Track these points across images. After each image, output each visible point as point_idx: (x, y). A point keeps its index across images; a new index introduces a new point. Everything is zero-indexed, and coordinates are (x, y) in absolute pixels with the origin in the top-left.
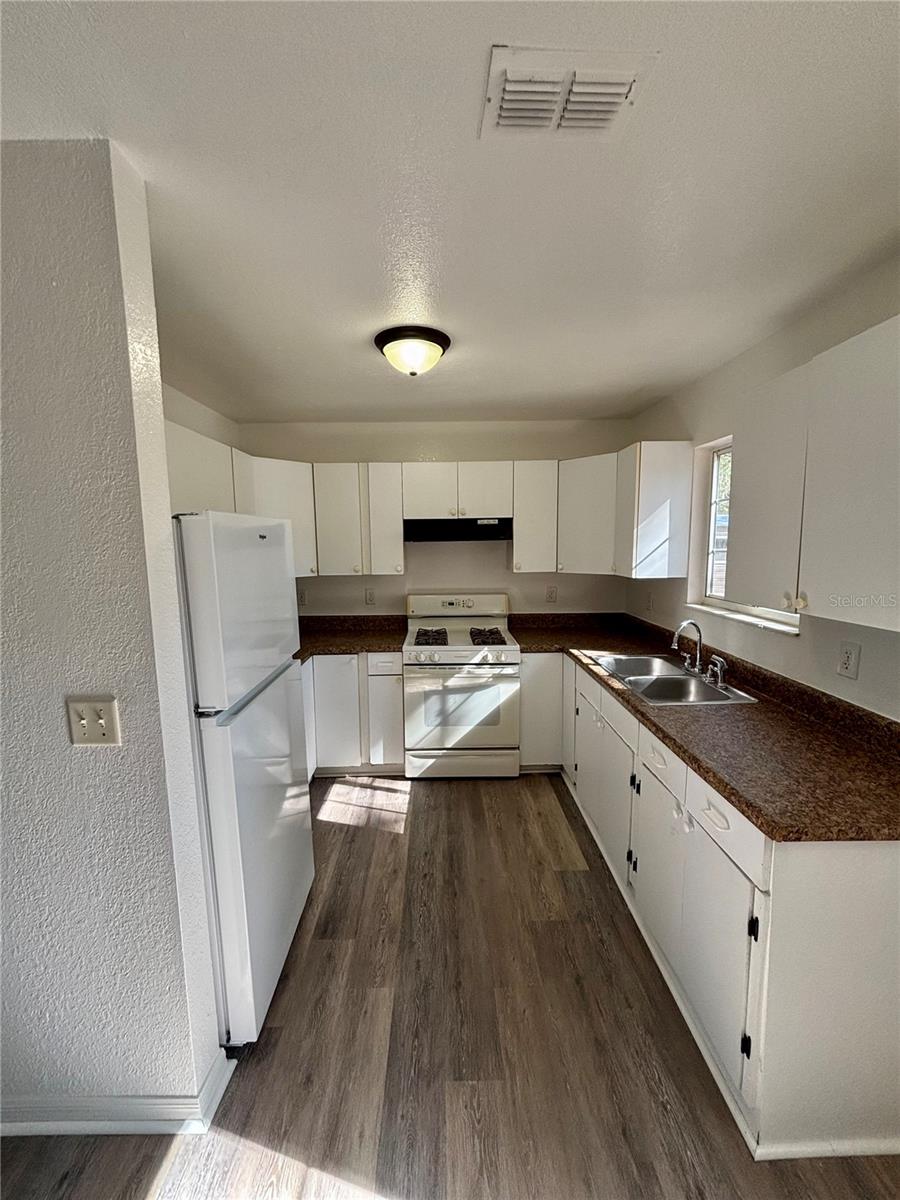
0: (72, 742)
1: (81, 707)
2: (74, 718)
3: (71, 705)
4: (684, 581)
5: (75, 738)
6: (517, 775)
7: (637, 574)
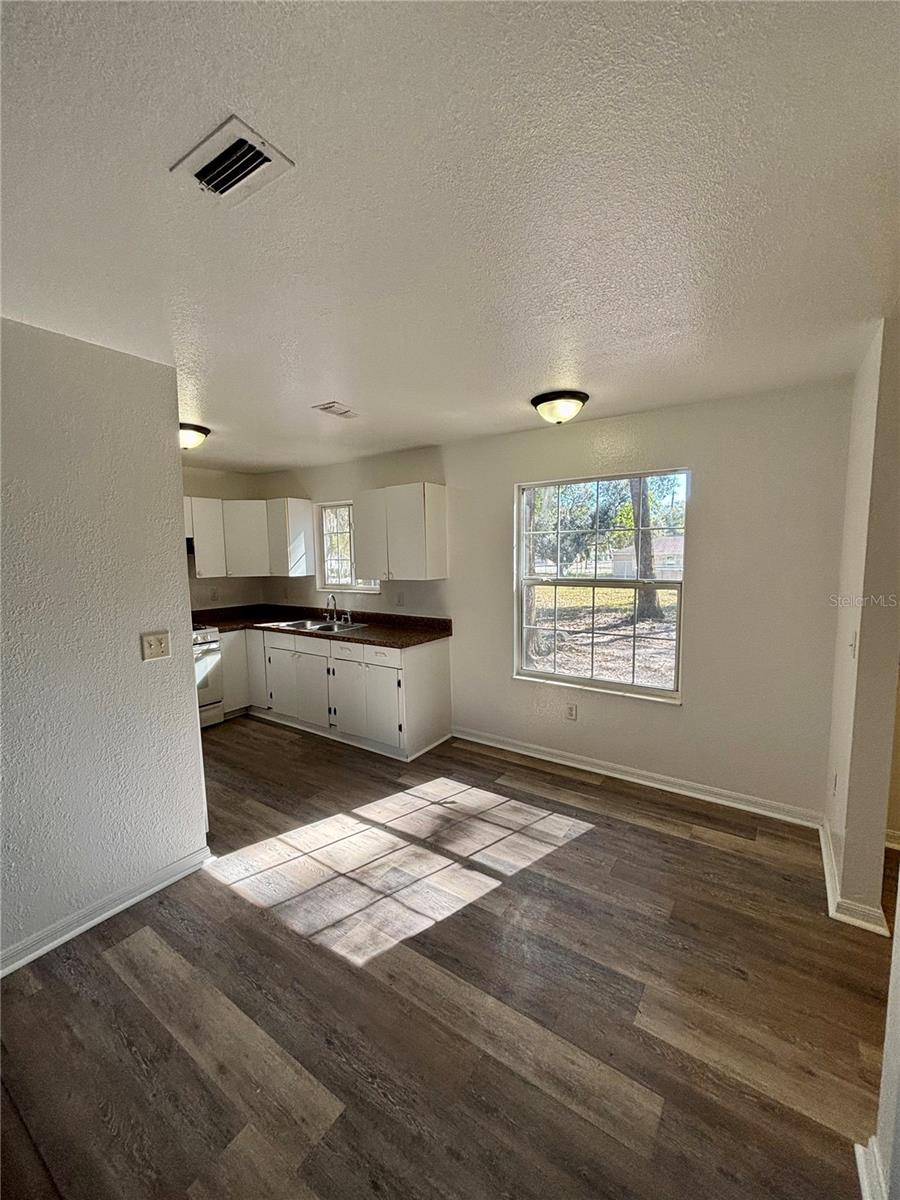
0: (143, 659)
1: (151, 638)
2: (146, 645)
3: (145, 639)
4: (314, 576)
5: (146, 656)
6: (222, 720)
7: (292, 574)
